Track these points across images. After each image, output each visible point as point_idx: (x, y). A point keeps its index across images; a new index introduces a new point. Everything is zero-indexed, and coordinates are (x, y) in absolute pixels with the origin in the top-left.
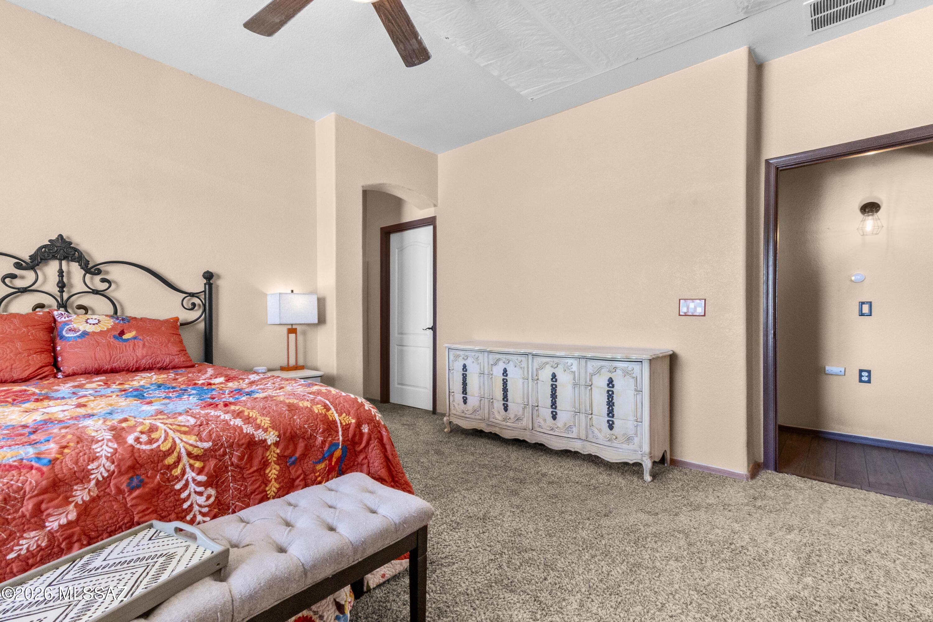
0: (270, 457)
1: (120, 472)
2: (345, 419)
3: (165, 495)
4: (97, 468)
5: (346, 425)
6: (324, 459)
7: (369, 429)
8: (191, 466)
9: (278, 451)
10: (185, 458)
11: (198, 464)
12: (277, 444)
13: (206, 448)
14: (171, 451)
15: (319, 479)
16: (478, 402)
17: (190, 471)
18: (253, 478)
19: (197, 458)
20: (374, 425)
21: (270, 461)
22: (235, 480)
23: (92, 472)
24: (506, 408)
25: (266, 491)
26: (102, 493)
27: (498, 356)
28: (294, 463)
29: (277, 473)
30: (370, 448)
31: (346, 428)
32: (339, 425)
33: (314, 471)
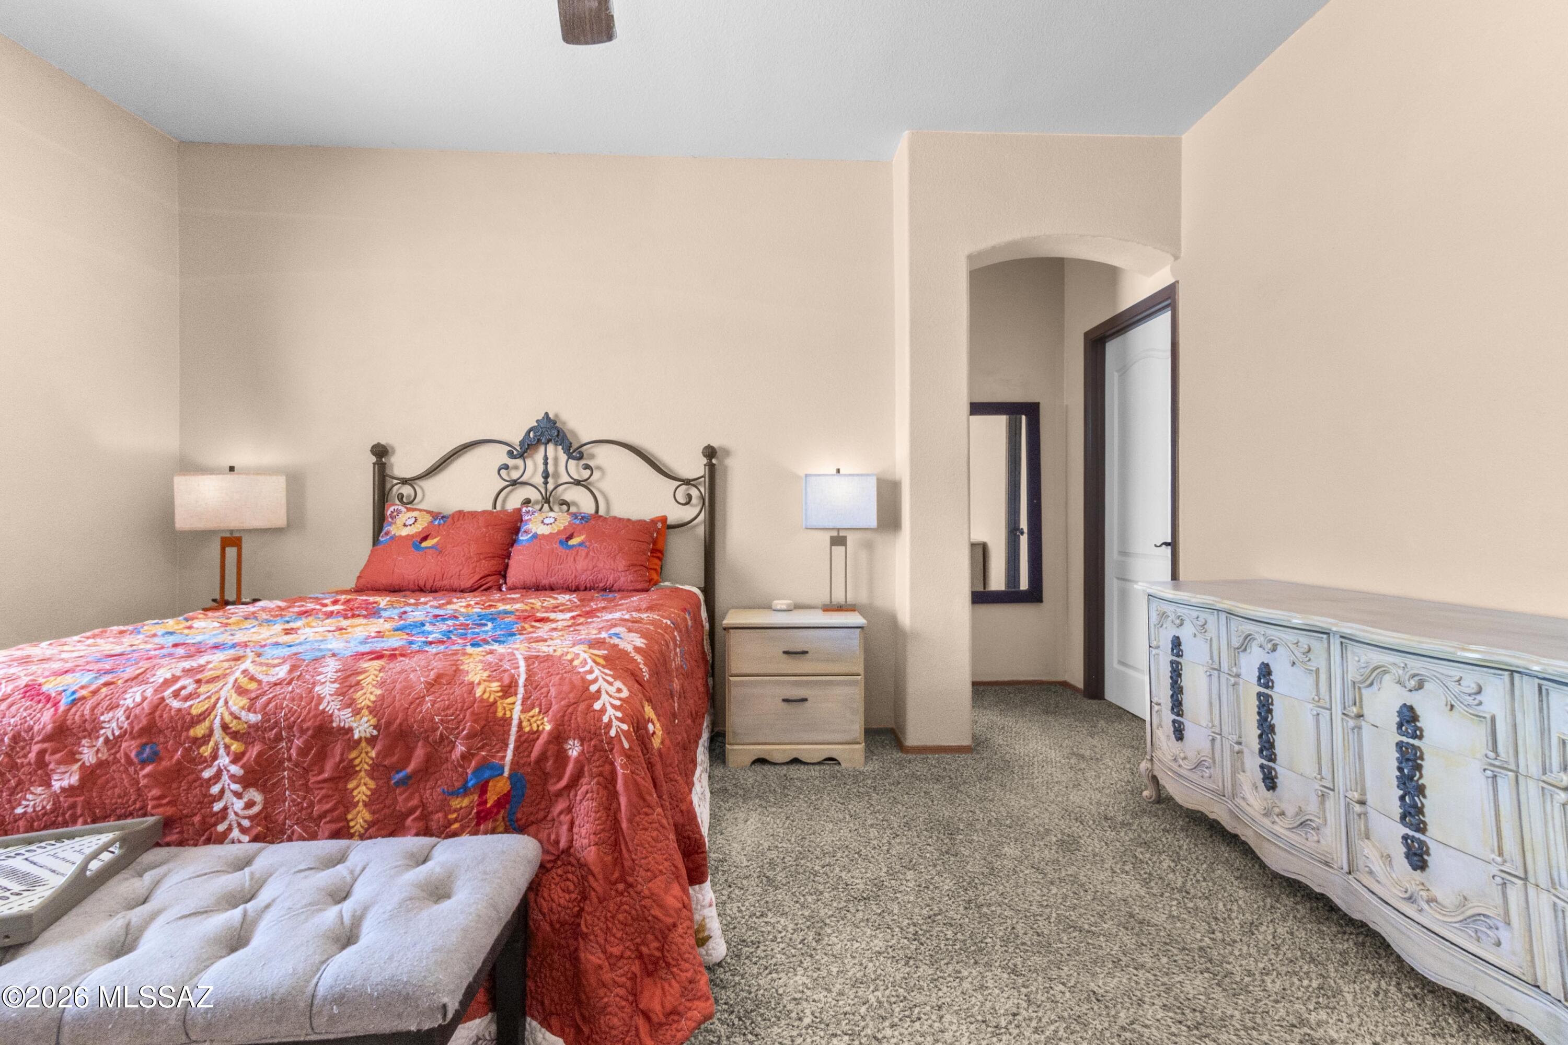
0: (357, 762)
1: (131, 733)
2: (533, 720)
3: (188, 782)
4: (109, 721)
5: (532, 732)
6: (465, 791)
7: (583, 751)
8: (227, 747)
9: (373, 754)
10: (218, 733)
11: (236, 747)
12: (372, 741)
13: (252, 722)
14: (201, 717)
15: (456, 826)
16: (1209, 744)
17: (224, 754)
18: (323, 792)
19: (235, 735)
20: (595, 746)
21: (358, 769)
22: (293, 789)
23: (104, 725)
24: (1270, 781)
25: (348, 821)
26: (112, 757)
27: (1250, 627)
28: (403, 782)
29: (369, 793)
30: (579, 793)
31: (526, 740)
32: (514, 729)
33: (444, 807)
